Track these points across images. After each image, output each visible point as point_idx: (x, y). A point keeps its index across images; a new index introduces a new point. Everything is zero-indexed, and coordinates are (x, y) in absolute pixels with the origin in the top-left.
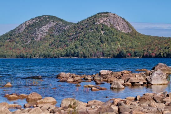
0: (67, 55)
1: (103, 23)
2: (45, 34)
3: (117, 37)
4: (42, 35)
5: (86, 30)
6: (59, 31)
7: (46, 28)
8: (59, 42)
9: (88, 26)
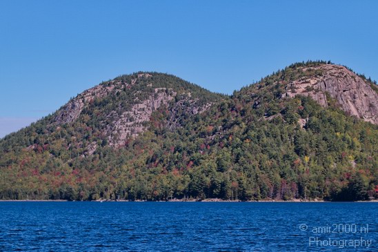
0: (191, 192)
1: (306, 94)
2: (141, 129)
3: (348, 137)
4: (133, 131)
5: (255, 116)
6: (182, 118)
7: (143, 111)
8: (175, 152)
9: (259, 103)
